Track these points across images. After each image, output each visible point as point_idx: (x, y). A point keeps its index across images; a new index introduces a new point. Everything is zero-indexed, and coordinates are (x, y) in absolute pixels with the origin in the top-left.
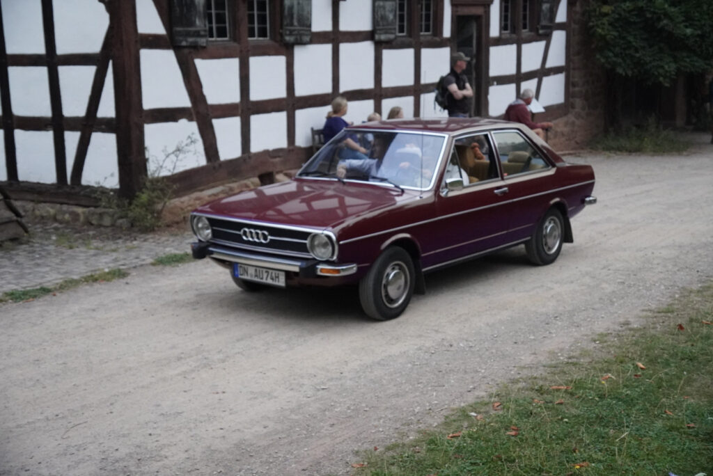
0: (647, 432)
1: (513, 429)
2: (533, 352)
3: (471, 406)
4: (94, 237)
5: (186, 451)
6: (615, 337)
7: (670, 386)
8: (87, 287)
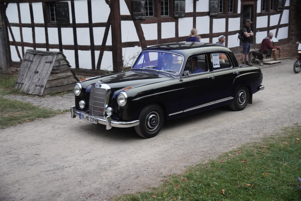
0: (295, 164)
1: (244, 161)
3: (230, 152)
5: (126, 163)
6: (291, 129)
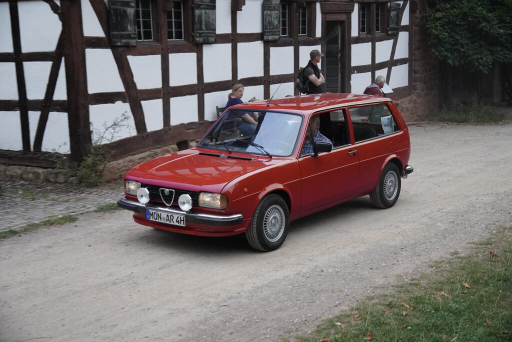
0: (472, 337)
1: (369, 335)
2: (385, 275)
3: (337, 318)
4: (51, 191)
6: (447, 264)
7: (489, 301)
8: (45, 230)
